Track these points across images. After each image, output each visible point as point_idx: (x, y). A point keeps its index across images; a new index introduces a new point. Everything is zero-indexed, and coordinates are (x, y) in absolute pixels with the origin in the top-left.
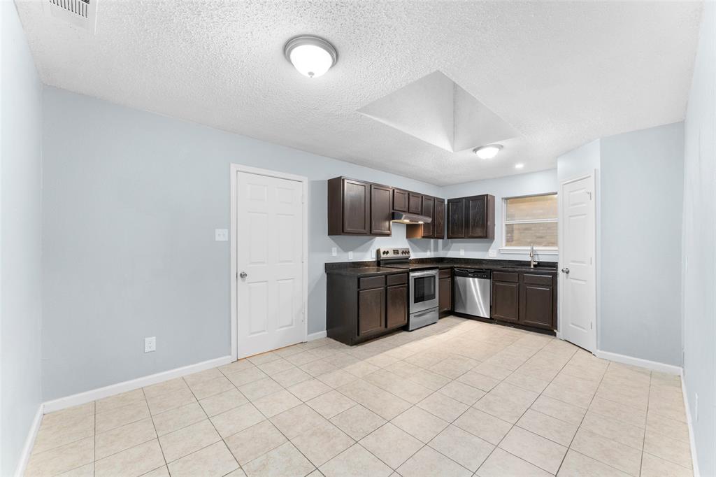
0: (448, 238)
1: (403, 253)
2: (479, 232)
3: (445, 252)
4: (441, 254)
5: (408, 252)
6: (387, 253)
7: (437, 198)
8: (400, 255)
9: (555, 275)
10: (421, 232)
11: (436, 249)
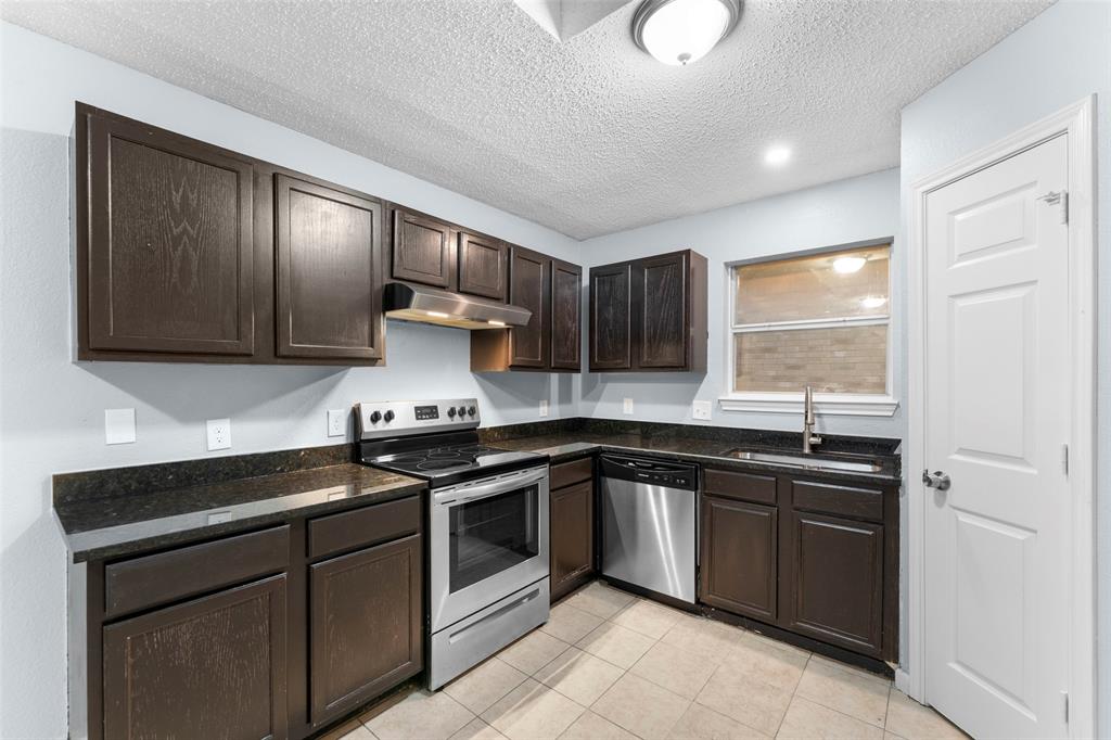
0: (592, 370)
1: (452, 413)
2: (668, 353)
3: (589, 404)
4: (580, 409)
5: (473, 411)
6: (389, 416)
7: (556, 260)
8: (443, 421)
9: (890, 491)
10: (505, 354)
11: (566, 397)
